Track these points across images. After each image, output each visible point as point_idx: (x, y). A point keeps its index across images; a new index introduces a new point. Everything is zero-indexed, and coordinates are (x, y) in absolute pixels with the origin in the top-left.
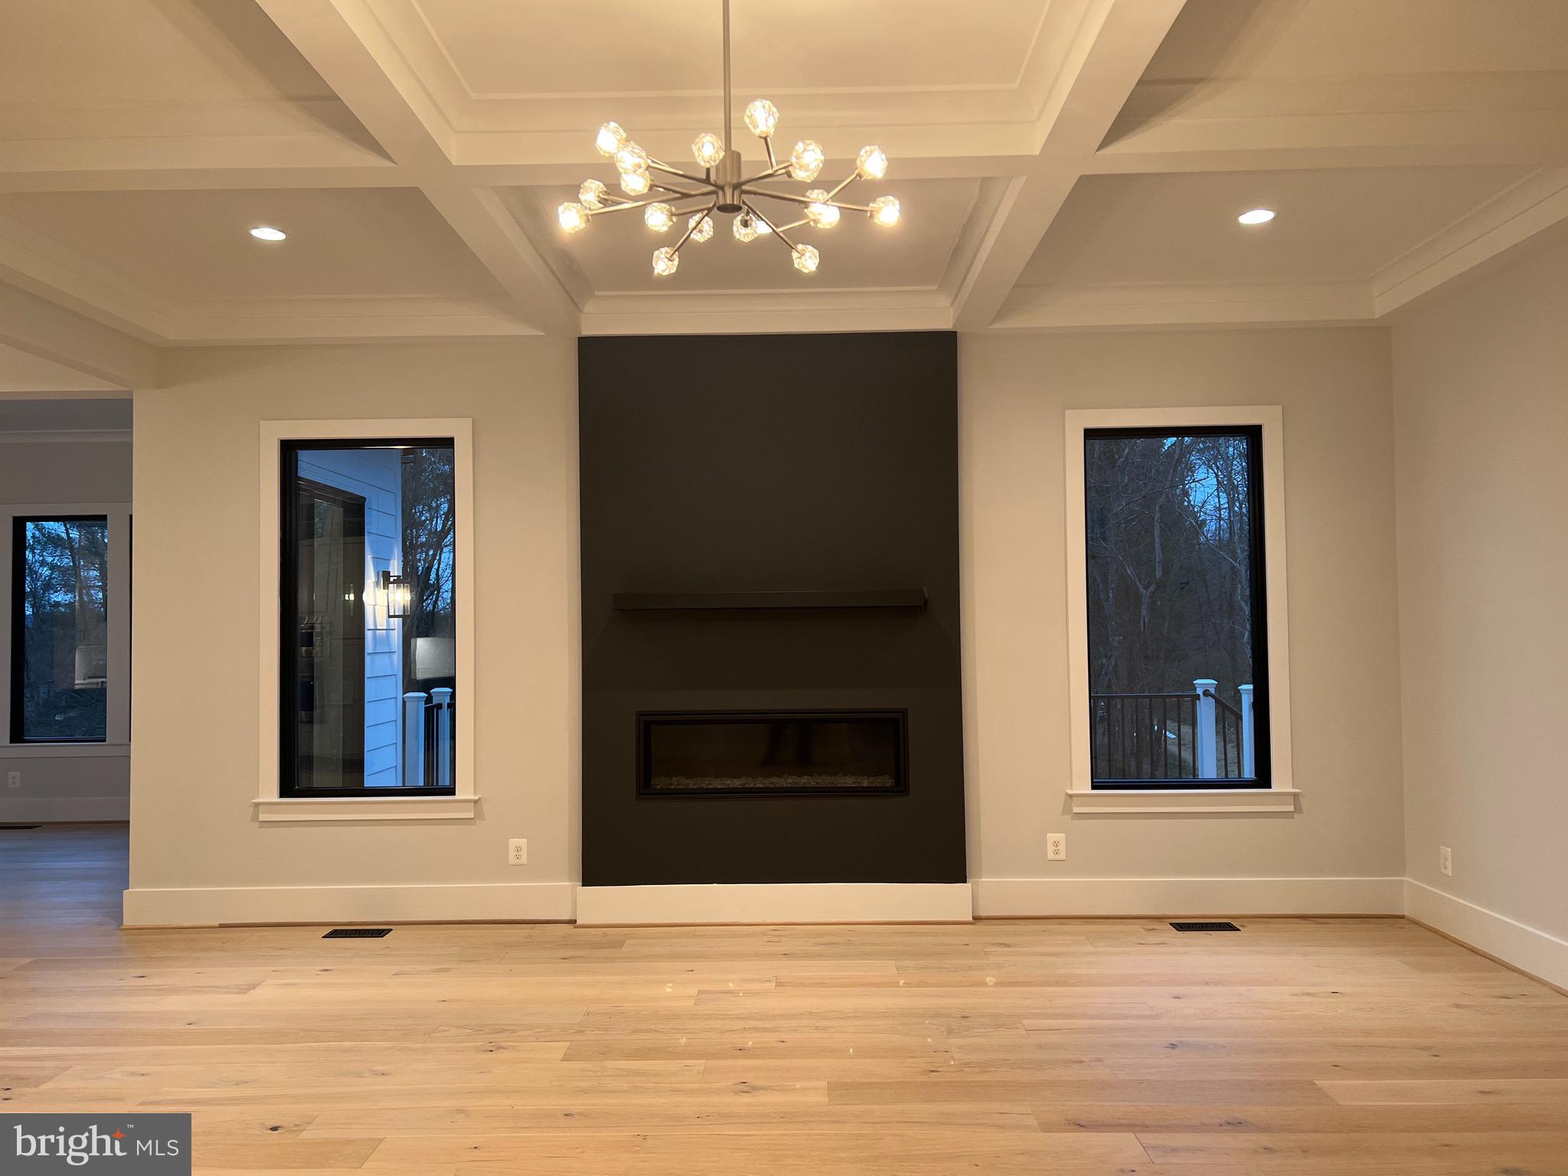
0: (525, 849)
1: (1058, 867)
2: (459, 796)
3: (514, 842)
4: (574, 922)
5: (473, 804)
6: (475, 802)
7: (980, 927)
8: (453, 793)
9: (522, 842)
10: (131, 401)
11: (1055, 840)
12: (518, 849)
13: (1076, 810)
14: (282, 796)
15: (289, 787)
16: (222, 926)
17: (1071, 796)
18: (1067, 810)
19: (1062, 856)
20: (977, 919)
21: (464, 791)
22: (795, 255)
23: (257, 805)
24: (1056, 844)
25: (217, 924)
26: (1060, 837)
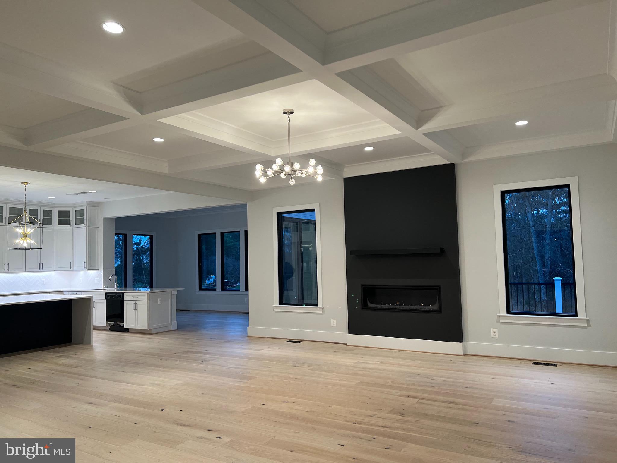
0: (335, 322)
1: (494, 340)
2: (318, 307)
3: (333, 320)
4: (347, 344)
5: (322, 309)
6: (323, 308)
7: (465, 357)
8: (317, 306)
9: (334, 320)
10: (247, 204)
11: (494, 331)
12: (334, 322)
13: (501, 321)
14: (279, 305)
15: (281, 302)
16: (267, 338)
17: (499, 316)
18: (498, 321)
19: (497, 336)
20: (465, 355)
21: (320, 305)
22: (316, 178)
23: (274, 306)
24: (495, 332)
25: (266, 337)
26: (496, 330)
